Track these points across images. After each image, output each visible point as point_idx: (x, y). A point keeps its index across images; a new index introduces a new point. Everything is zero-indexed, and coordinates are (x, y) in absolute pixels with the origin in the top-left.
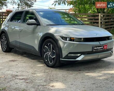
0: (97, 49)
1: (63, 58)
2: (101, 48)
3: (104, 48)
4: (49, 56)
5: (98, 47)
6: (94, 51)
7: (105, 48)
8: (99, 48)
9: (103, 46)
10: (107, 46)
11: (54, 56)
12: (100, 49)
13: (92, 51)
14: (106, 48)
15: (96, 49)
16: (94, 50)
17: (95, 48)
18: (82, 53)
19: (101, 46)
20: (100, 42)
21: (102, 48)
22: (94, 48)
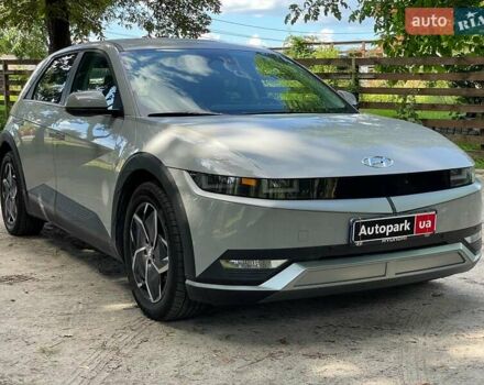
0: (374, 236)
1: (198, 280)
2: (397, 228)
3: (419, 230)
4: (149, 262)
5: (381, 223)
6: (359, 243)
7: (425, 230)
8: (388, 229)
9: (411, 220)
10: (432, 218)
11: (166, 268)
12: (392, 234)
13: (350, 245)
14: (432, 229)
15: (368, 237)
16: (357, 238)
17: (363, 231)
18: (293, 256)
19: (400, 221)
20: (393, 198)
21: (407, 227)
22: (358, 230)
